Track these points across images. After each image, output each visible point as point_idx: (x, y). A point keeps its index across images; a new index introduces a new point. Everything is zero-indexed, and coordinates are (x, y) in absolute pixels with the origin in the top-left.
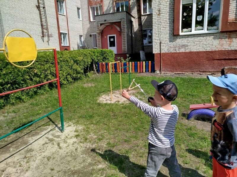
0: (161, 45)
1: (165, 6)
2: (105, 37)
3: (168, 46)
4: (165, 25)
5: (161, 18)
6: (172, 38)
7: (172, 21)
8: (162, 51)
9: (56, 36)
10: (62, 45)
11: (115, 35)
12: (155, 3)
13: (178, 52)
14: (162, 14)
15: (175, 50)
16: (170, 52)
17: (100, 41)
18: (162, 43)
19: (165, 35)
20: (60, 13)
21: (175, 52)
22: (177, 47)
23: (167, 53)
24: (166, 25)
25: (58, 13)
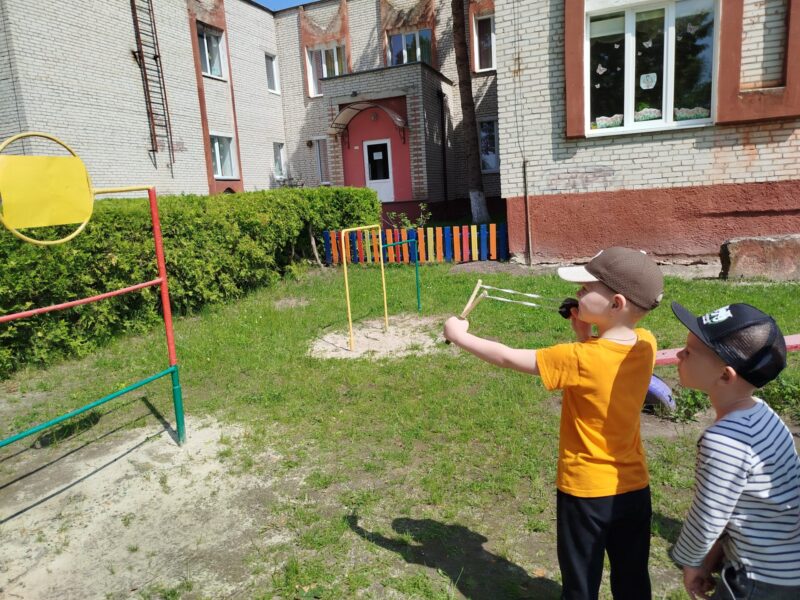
0: (528, 169)
1: (537, 47)
2: (356, 148)
3: (548, 173)
4: (537, 105)
5: (525, 84)
6: (561, 146)
7: (558, 93)
8: (529, 189)
9: (197, 146)
10: (216, 176)
11: (387, 141)
12: (503, 35)
13: (582, 191)
14: (526, 72)
15: (574, 186)
16: (555, 193)
17: (337, 162)
18: (532, 163)
19: (539, 137)
20: (209, 74)
21: (572, 191)
22: (579, 175)
23: (548, 196)
24: (541, 107)
25: (204, 73)
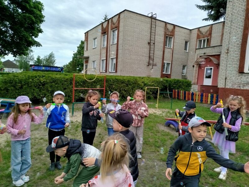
1: (234, 46)
3: (232, 82)
5: (229, 56)
9: (159, 65)
10: (163, 73)
22: (242, 84)
23: (231, 89)
25: (165, 47)
